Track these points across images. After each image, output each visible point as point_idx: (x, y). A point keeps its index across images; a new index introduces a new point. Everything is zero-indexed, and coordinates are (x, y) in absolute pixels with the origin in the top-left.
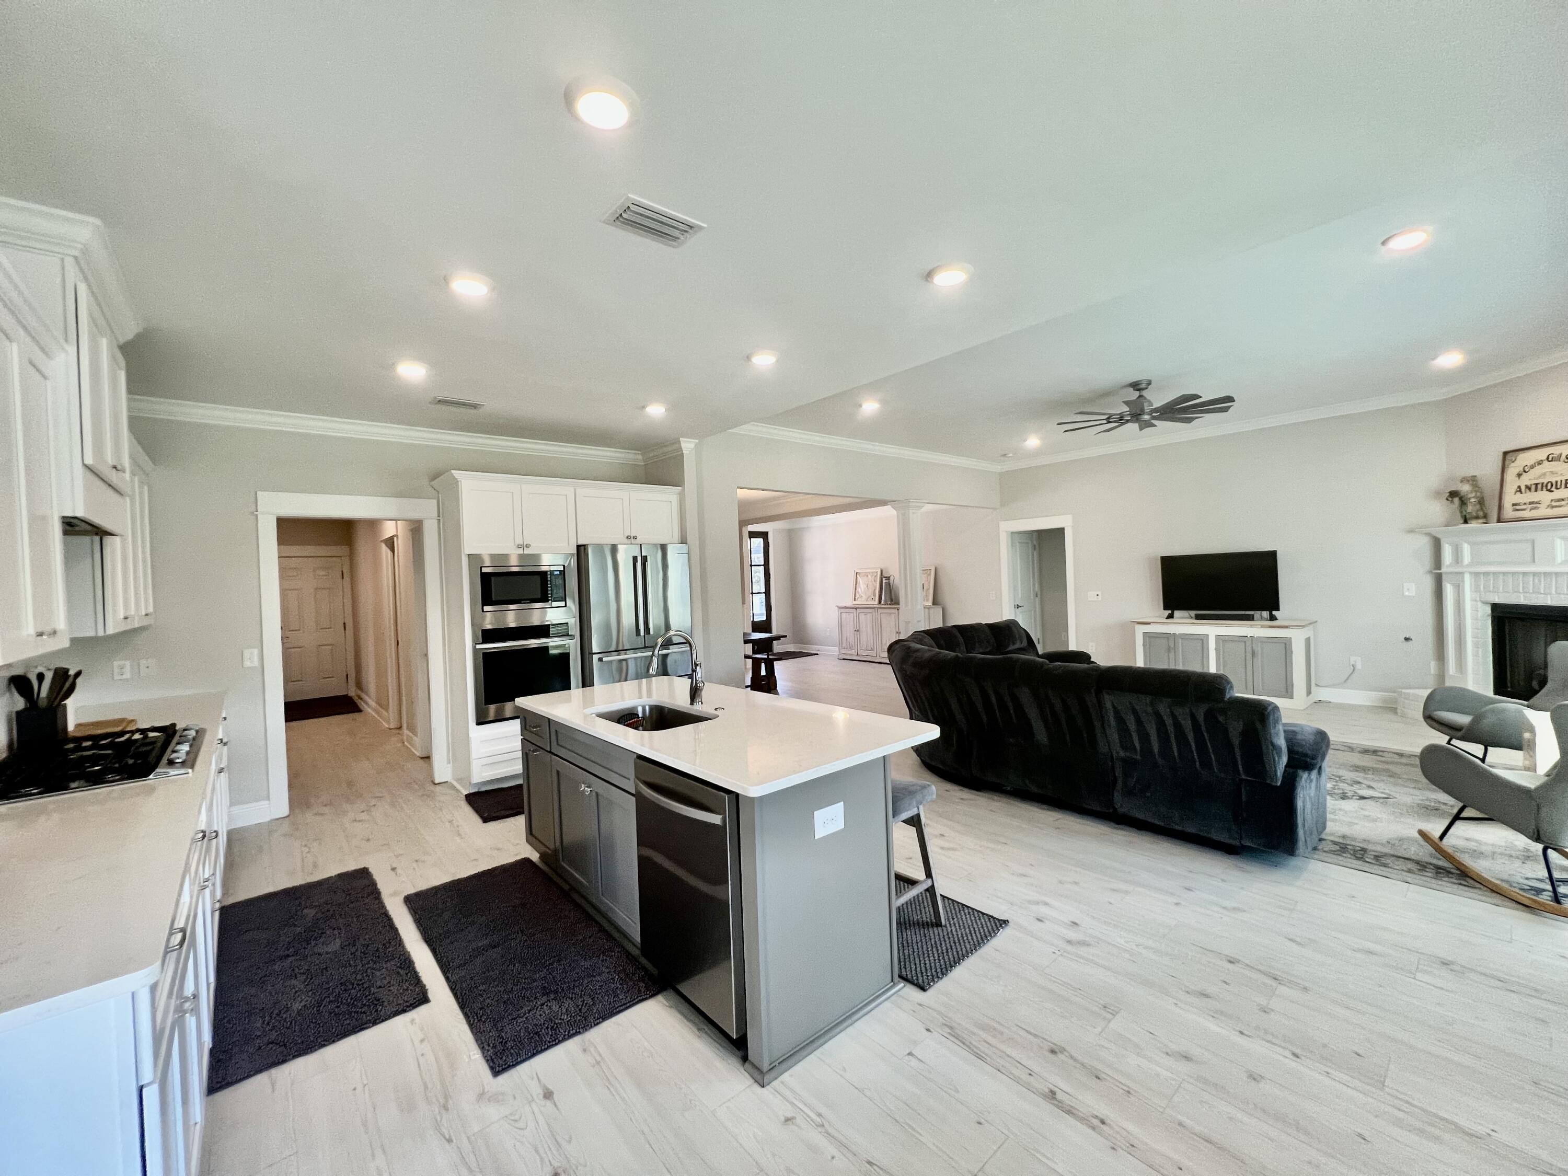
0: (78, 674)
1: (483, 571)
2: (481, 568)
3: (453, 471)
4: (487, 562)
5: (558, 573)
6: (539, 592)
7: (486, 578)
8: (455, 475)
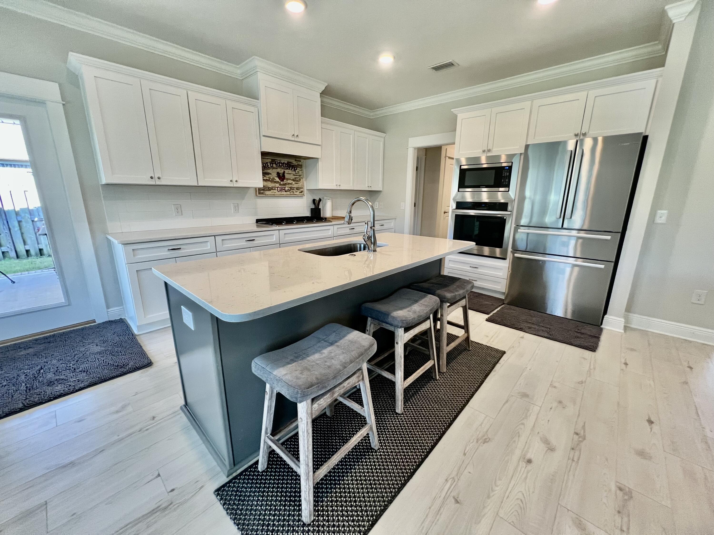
0: (320, 200)
1: (462, 168)
2: (461, 166)
3: (452, 110)
4: (464, 162)
5: (507, 168)
6: (493, 181)
7: (463, 173)
8: (454, 112)
